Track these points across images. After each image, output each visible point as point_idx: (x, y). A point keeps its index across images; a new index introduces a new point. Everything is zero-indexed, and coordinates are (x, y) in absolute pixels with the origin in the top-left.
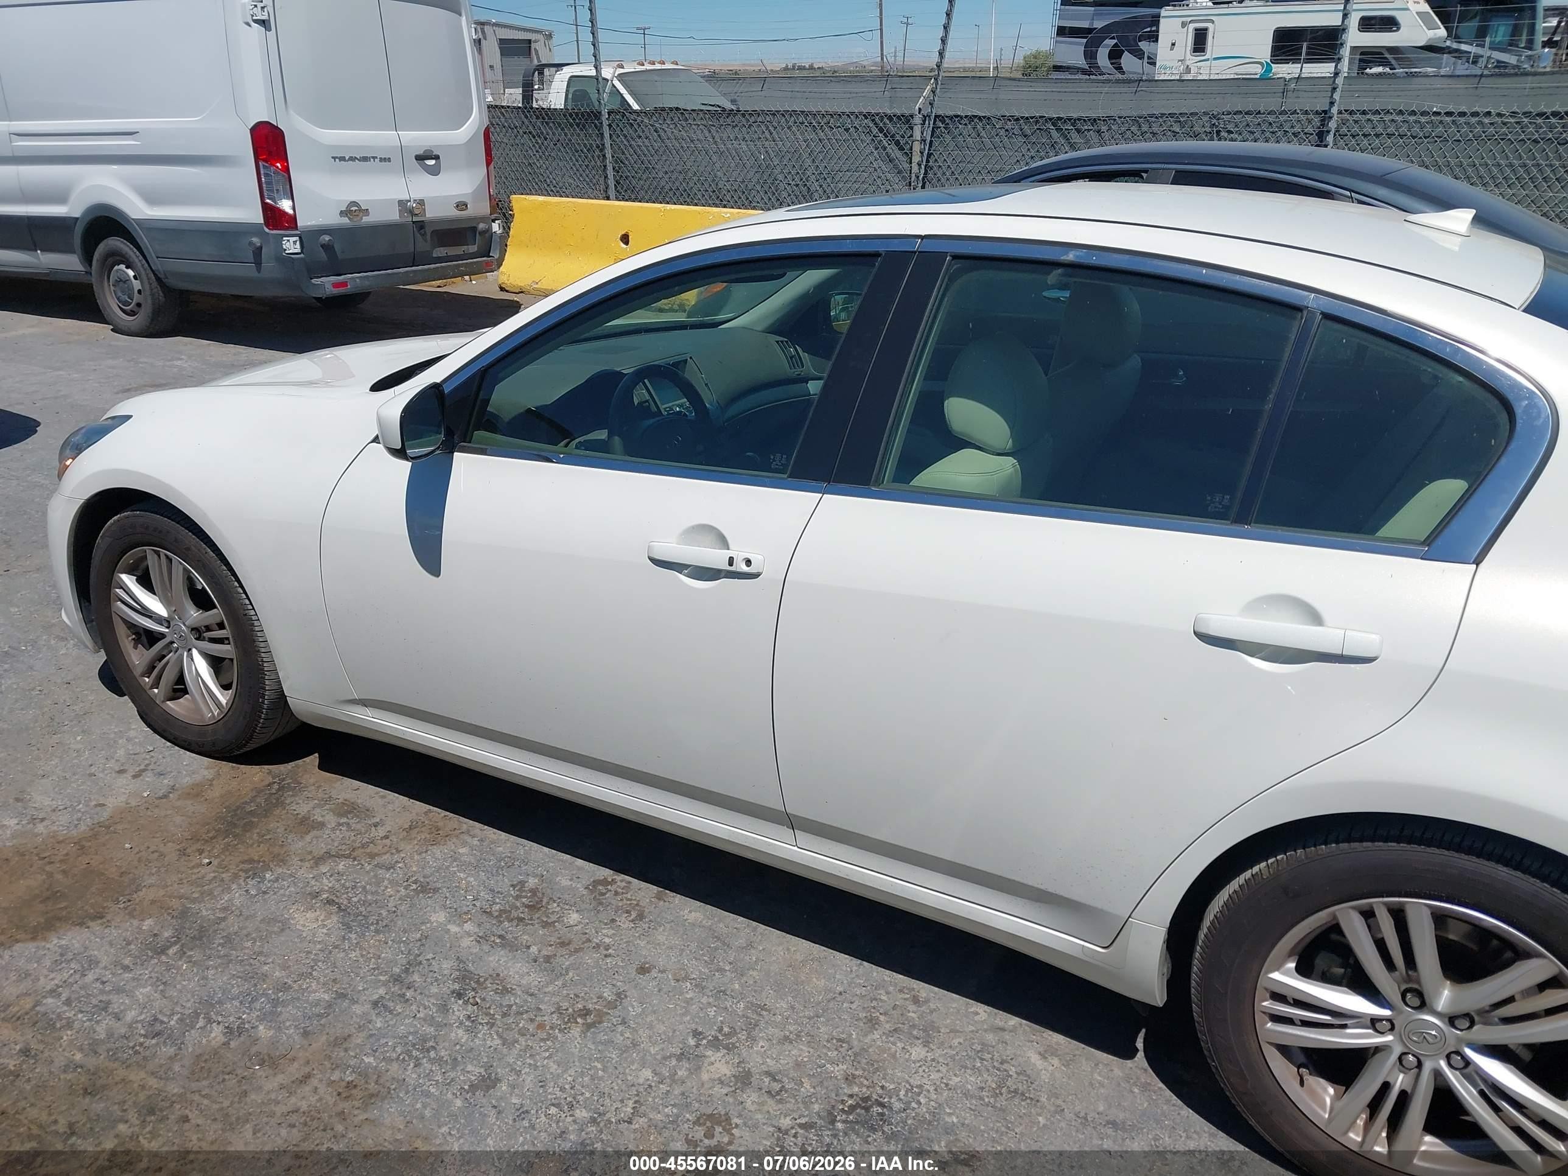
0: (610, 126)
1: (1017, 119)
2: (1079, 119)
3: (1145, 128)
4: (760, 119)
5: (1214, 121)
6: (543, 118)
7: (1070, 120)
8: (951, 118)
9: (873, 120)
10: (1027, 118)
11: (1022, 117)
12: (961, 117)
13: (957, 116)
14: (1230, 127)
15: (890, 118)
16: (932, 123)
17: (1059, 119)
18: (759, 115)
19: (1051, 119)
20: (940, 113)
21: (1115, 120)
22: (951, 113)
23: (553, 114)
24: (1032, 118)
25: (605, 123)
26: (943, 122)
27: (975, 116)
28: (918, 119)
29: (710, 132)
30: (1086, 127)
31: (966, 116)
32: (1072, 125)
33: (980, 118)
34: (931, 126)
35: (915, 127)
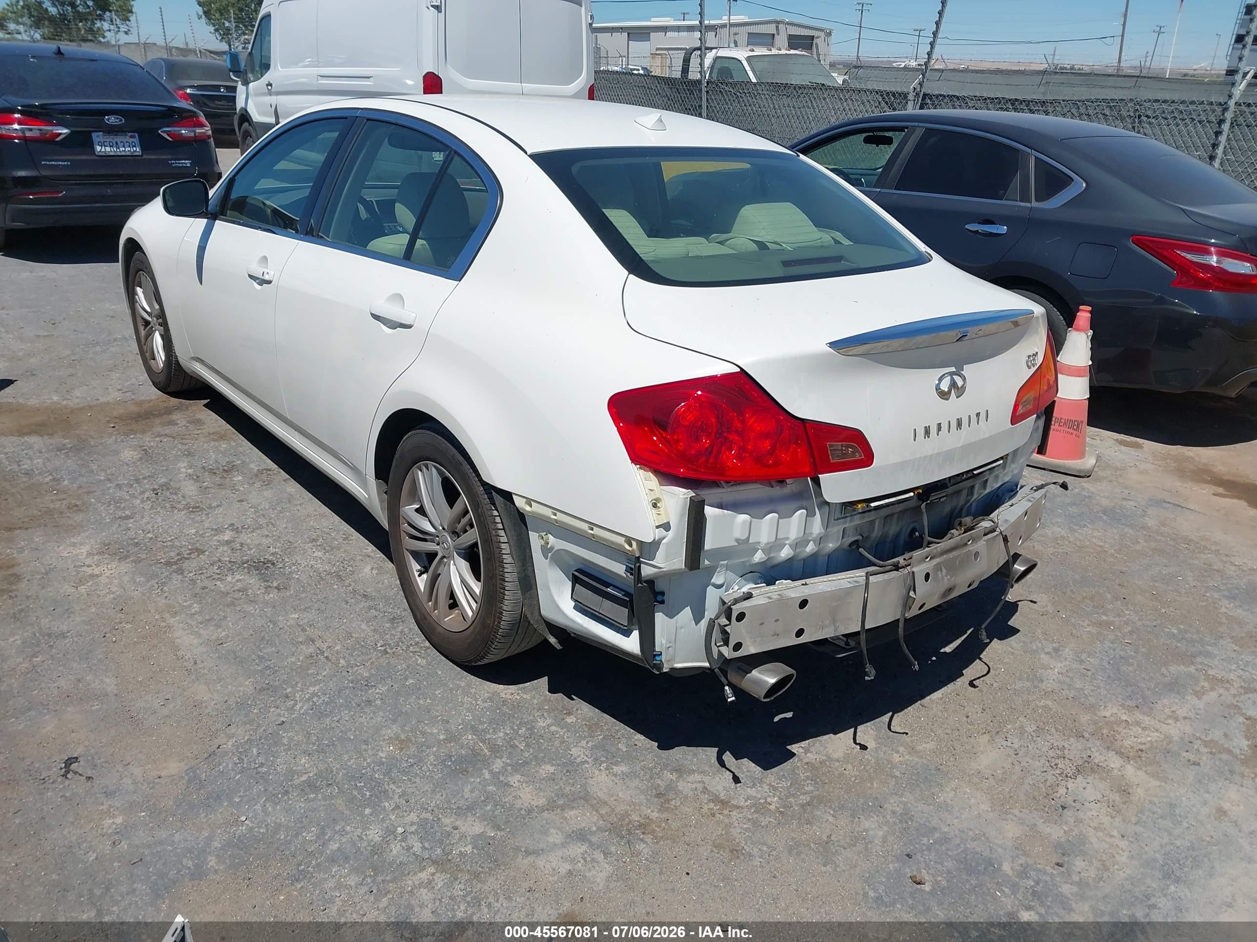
0: (707, 92)
1: (986, 99)
2: (1032, 102)
3: (1082, 110)
4: (805, 92)
5: (1138, 107)
6: (669, 85)
7: (1024, 101)
8: (937, 96)
9: (882, 96)
10: (993, 99)
11: (989, 98)
12: (944, 96)
13: (941, 95)
14: (1149, 113)
15: (894, 95)
16: (920, 99)
17: (1016, 100)
18: (805, 88)
19: (1010, 100)
20: (929, 92)
21: (1060, 103)
22: (937, 92)
23: (674, 82)
24: (996, 99)
25: (704, 90)
26: (931, 99)
27: (954, 96)
28: (911, 97)
29: (772, 100)
30: (1037, 108)
31: (948, 96)
32: (1027, 106)
33: (958, 98)
34: (920, 102)
35: (909, 102)
